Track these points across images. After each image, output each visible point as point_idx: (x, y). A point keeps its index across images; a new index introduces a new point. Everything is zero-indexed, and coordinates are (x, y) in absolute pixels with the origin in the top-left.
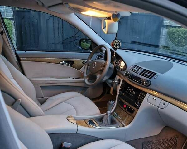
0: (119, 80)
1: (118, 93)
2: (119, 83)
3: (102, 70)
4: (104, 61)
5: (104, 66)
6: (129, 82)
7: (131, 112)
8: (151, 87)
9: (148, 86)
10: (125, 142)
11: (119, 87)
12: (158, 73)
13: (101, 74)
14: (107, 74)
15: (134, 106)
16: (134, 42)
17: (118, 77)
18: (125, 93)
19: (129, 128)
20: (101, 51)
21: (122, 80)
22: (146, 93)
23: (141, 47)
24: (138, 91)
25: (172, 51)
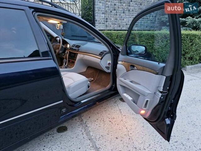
0: (67, 52)
1: (67, 57)
2: (67, 53)
3: (59, 48)
4: (59, 44)
5: (59, 46)
6: (72, 51)
7: (73, 63)
8: (79, 51)
9: (78, 51)
10: (78, 73)
11: (68, 55)
12: (81, 46)
13: (58, 49)
14: (61, 50)
15: (74, 60)
16: (73, 36)
17: (67, 51)
18: (70, 56)
19: (74, 68)
20: (57, 41)
21: (68, 52)
22: (78, 54)
23: (77, 38)
24: (75, 54)
25: (88, 38)
